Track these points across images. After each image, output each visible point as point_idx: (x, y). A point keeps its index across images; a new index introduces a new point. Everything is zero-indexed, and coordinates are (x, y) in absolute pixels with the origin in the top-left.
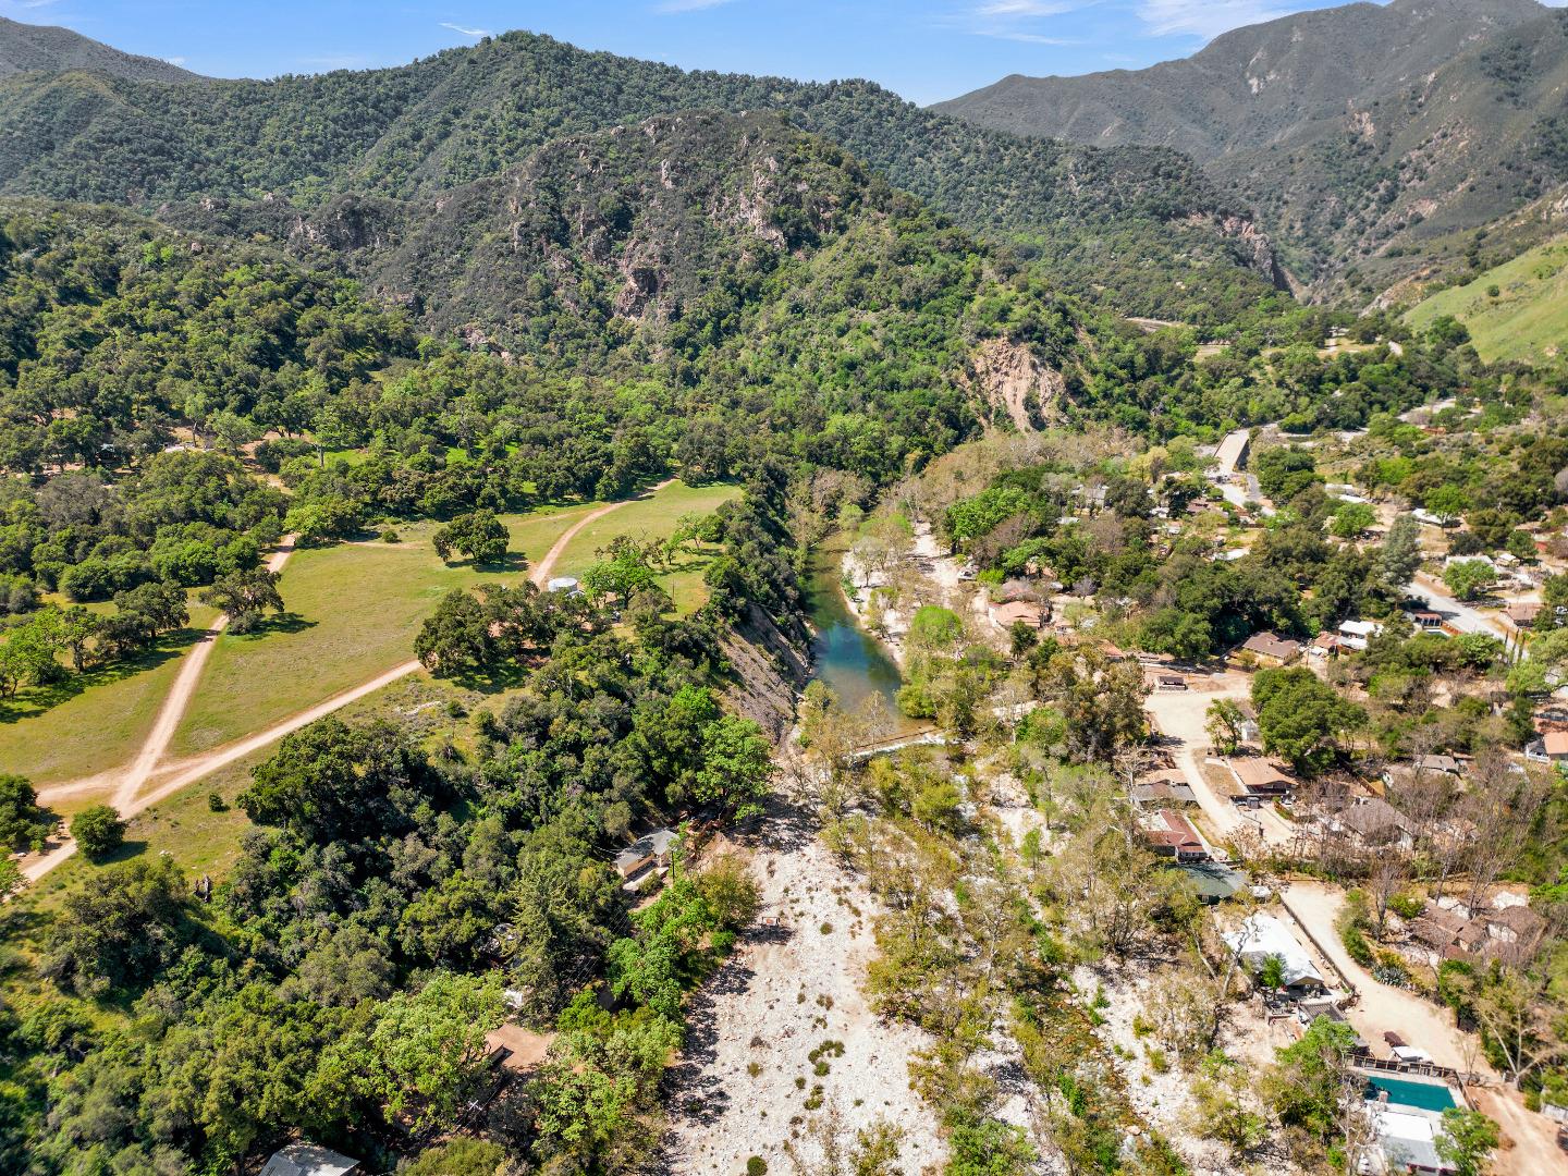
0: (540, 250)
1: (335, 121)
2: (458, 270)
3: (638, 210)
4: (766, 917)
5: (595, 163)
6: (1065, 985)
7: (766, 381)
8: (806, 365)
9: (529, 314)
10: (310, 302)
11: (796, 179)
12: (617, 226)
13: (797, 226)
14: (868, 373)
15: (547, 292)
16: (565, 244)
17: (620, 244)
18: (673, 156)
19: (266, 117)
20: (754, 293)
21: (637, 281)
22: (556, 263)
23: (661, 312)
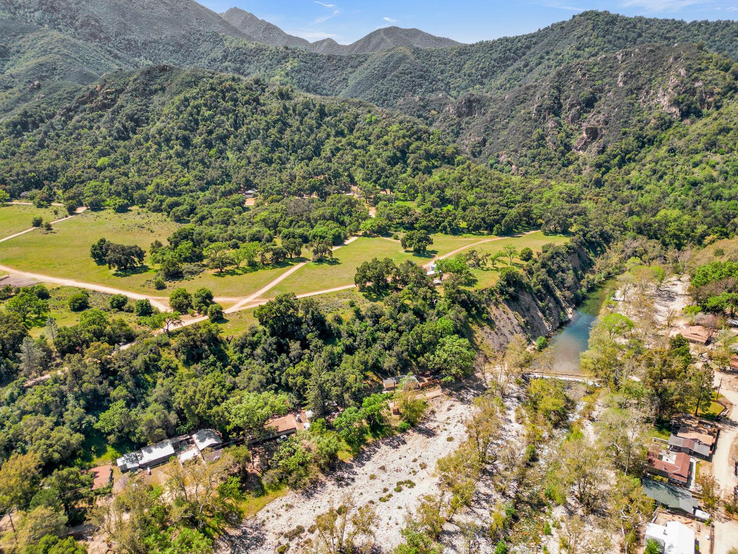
0: (544, 118)
1: (495, 60)
2: (505, 127)
3: (600, 98)
4: (430, 425)
5: (584, 75)
6: (547, 511)
7: (640, 188)
8: (667, 182)
9: (529, 148)
10: (419, 139)
11: (696, 79)
12: (587, 106)
13: (689, 107)
14: (704, 189)
15: (542, 137)
16: (557, 114)
17: (585, 115)
18: (626, 70)
19: (467, 60)
20: (651, 142)
21: (587, 134)
22: (550, 124)
23: (595, 150)
